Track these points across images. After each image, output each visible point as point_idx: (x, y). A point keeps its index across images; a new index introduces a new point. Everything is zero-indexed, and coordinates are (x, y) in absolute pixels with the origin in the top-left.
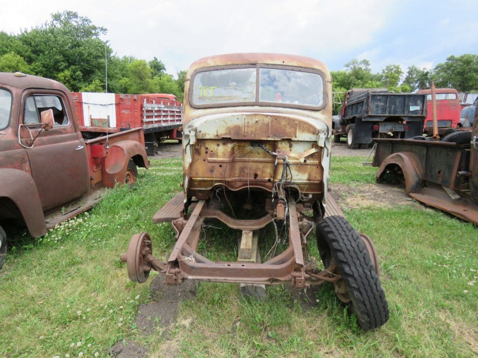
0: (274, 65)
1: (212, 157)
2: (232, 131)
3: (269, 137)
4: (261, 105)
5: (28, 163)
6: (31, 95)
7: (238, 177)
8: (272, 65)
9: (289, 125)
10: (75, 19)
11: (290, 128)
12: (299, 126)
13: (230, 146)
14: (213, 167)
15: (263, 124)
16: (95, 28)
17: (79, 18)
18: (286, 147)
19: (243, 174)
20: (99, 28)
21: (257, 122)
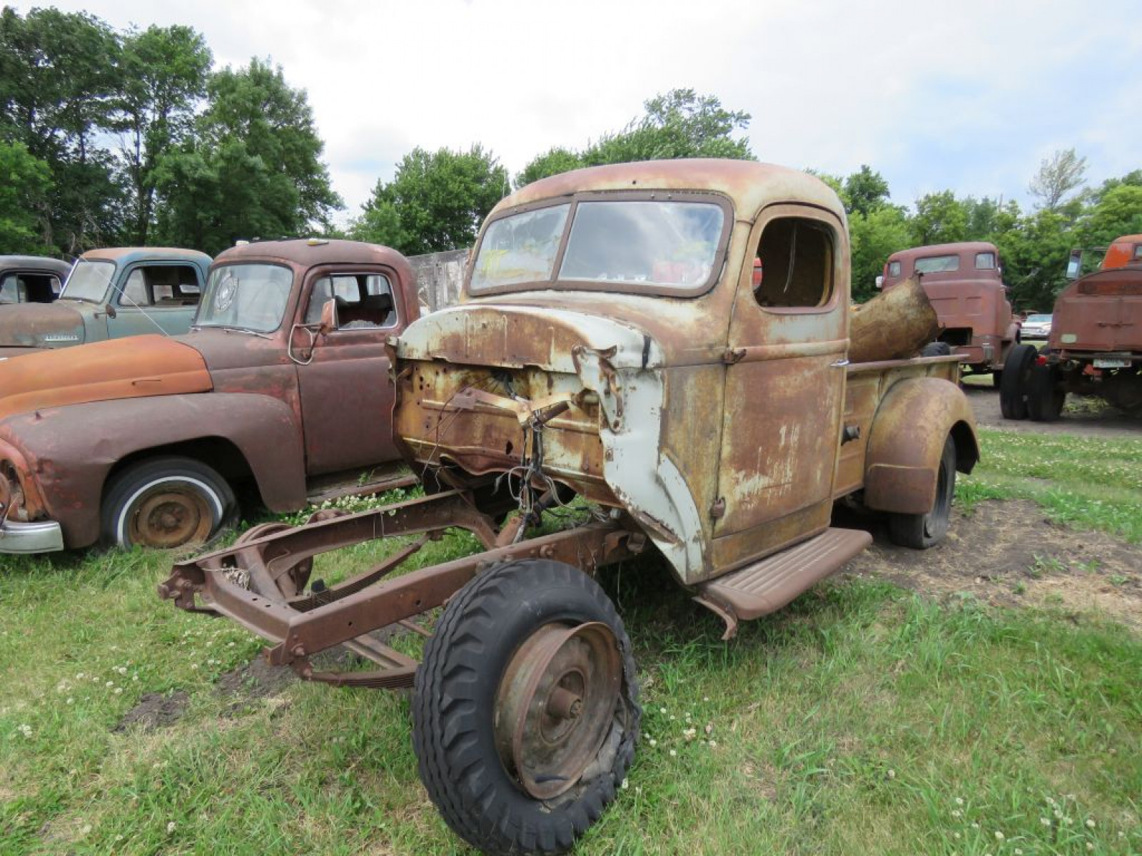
0: (611, 191)
1: (428, 398)
2: (449, 346)
3: (504, 360)
4: (559, 288)
5: (296, 389)
6: (326, 274)
7: (481, 445)
8: (606, 191)
9: (538, 333)
10: (688, 105)
11: (540, 341)
12: (556, 338)
13: (455, 377)
14: (429, 418)
15: (494, 330)
16: (724, 117)
17: (696, 101)
18: (541, 384)
19: (489, 439)
20: (734, 115)
21: (484, 326)
